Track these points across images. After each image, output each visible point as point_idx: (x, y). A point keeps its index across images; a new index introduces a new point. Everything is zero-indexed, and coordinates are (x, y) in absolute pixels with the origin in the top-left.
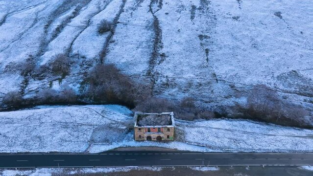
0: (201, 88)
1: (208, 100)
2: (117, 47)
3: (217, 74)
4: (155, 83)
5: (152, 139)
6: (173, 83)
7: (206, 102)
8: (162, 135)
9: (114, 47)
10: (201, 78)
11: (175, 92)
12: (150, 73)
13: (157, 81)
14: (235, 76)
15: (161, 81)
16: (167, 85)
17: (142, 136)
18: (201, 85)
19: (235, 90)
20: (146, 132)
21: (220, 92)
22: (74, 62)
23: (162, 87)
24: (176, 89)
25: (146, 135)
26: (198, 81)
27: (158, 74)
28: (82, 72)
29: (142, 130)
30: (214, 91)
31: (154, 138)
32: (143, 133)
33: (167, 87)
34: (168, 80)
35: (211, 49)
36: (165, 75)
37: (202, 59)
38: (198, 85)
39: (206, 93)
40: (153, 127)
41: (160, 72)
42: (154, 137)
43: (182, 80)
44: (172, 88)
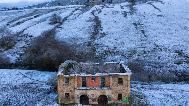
0: (145, 55)
1: (157, 65)
2: (63, 30)
3: (158, 45)
4: (95, 51)
5: (91, 102)
6: (115, 51)
7: (156, 67)
8: (108, 93)
9: (60, 30)
10: (143, 47)
11: (118, 58)
12: (90, 44)
13: (98, 49)
14: (178, 45)
15: (102, 49)
16: (108, 52)
17: (71, 94)
18: (145, 52)
19: (185, 56)
20: (79, 86)
21: (168, 59)
22: (21, 40)
23: (103, 54)
24: (119, 56)
25: (78, 93)
26: (141, 49)
27: (99, 44)
28: (26, 46)
29: (72, 82)
30: (161, 58)
31: (94, 100)
32: (72, 89)
33: (109, 54)
34: (109, 49)
35: (146, 31)
36: (106, 45)
37: (140, 35)
38: (142, 52)
39: (152, 59)
40: (91, 75)
41: (100, 43)
42: (94, 97)
43: (124, 49)
44: (114, 55)
